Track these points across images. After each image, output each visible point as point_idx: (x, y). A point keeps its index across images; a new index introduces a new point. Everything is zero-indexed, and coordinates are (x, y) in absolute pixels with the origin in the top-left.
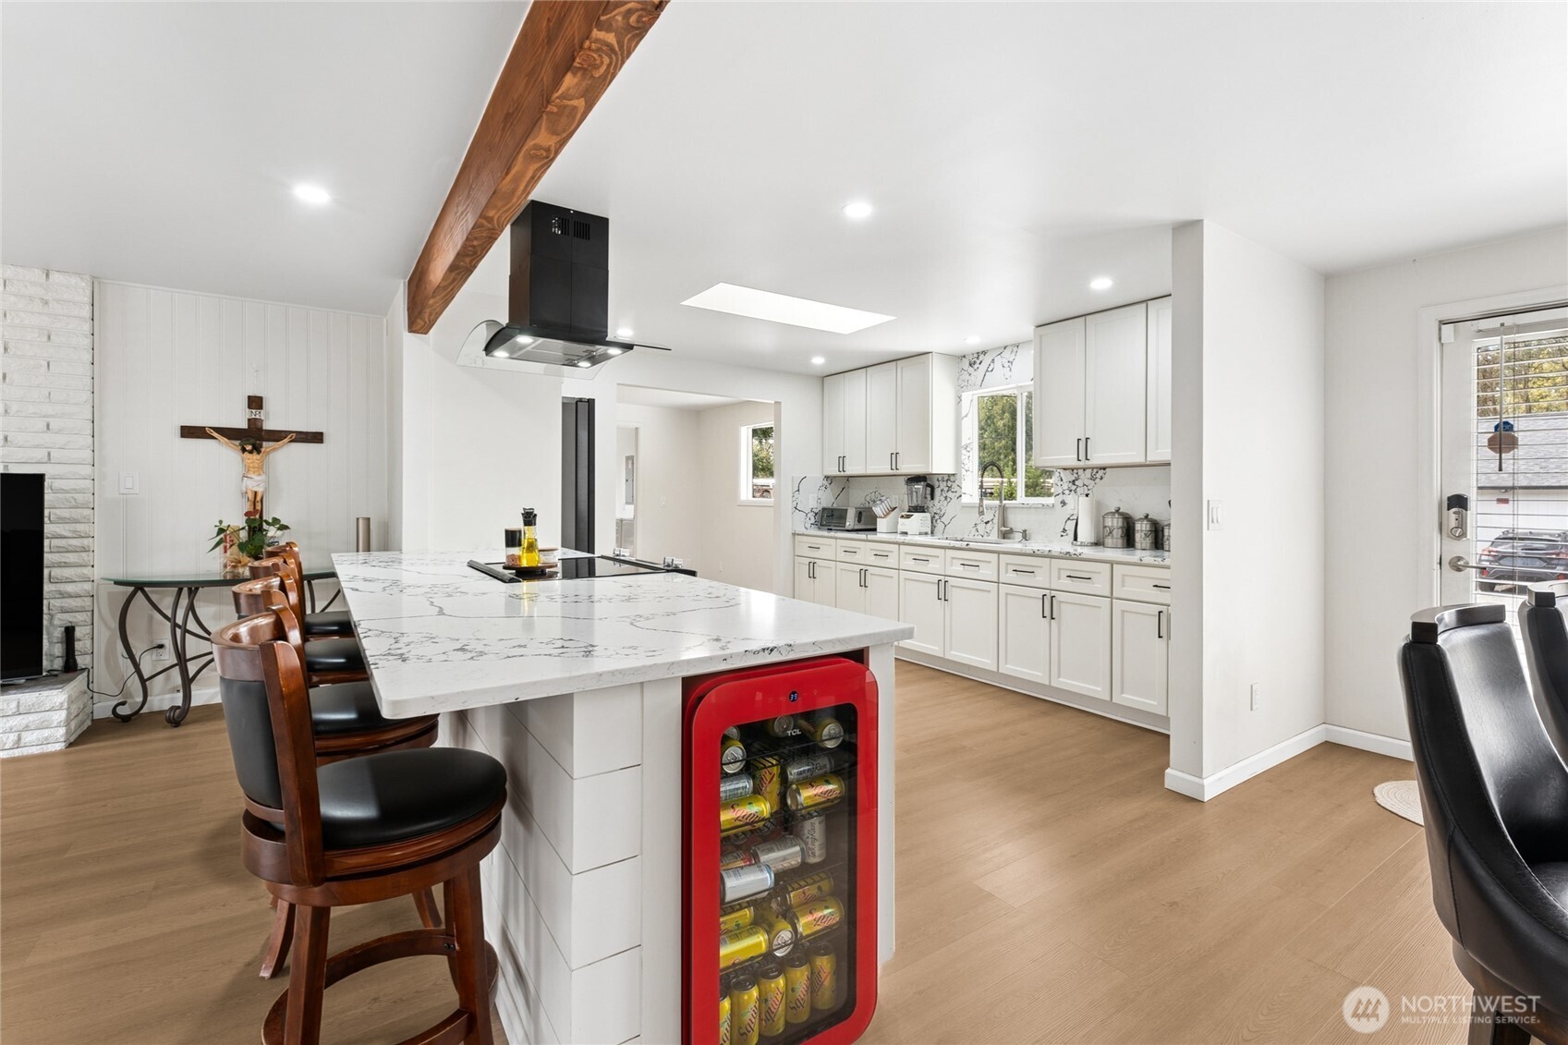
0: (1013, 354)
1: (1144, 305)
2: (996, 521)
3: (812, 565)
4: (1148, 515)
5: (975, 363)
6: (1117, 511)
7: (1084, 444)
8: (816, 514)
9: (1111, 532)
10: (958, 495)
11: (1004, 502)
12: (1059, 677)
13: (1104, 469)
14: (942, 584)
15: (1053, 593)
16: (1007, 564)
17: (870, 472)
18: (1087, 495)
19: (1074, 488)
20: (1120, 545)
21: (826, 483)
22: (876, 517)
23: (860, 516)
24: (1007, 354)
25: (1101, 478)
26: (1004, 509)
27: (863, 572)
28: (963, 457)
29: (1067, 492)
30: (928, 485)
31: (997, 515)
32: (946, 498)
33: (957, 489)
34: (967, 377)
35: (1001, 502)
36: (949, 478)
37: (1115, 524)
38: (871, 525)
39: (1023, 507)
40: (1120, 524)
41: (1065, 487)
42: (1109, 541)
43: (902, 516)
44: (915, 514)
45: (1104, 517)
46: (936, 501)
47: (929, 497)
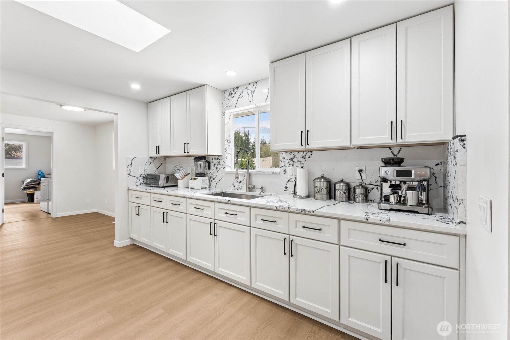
0: (254, 87)
1: (349, 39)
2: (245, 181)
3: (138, 208)
4: (343, 180)
5: (232, 94)
6: (322, 177)
7: (305, 135)
8: (144, 178)
9: (320, 191)
10: (223, 167)
11: (250, 171)
12: (296, 297)
13: (311, 152)
14: (213, 225)
15: (292, 238)
16: (257, 215)
17: (173, 154)
18: (302, 167)
19: (292, 163)
20: (325, 198)
21: (150, 160)
22: (178, 179)
23: (167, 179)
24: (250, 88)
25: (309, 157)
26: (250, 175)
27: (165, 214)
28: (226, 146)
29: (288, 165)
30: (207, 161)
31: (246, 178)
32: (217, 168)
33: (222, 163)
34: (228, 102)
35: (248, 171)
36: (218, 157)
37: (322, 185)
38: (175, 183)
39: (261, 174)
40: (325, 185)
41: (287, 162)
42: (318, 196)
43: (192, 179)
44: (199, 178)
45: (314, 181)
46: (211, 170)
47: (207, 168)
